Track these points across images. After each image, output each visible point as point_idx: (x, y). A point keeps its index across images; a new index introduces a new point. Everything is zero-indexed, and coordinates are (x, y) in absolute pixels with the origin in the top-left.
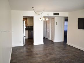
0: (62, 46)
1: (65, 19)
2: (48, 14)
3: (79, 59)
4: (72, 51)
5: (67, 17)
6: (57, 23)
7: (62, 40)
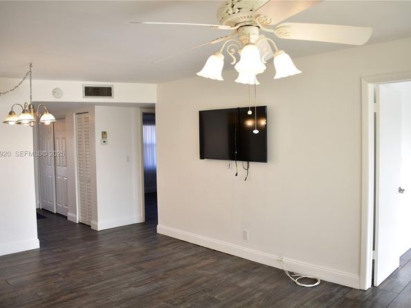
0: (136, 244)
1: (144, 114)
2: (54, 92)
3: (208, 294)
4: (182, 263)
5: (152, 107)
6: (104, 133)
7: (135, 215)
